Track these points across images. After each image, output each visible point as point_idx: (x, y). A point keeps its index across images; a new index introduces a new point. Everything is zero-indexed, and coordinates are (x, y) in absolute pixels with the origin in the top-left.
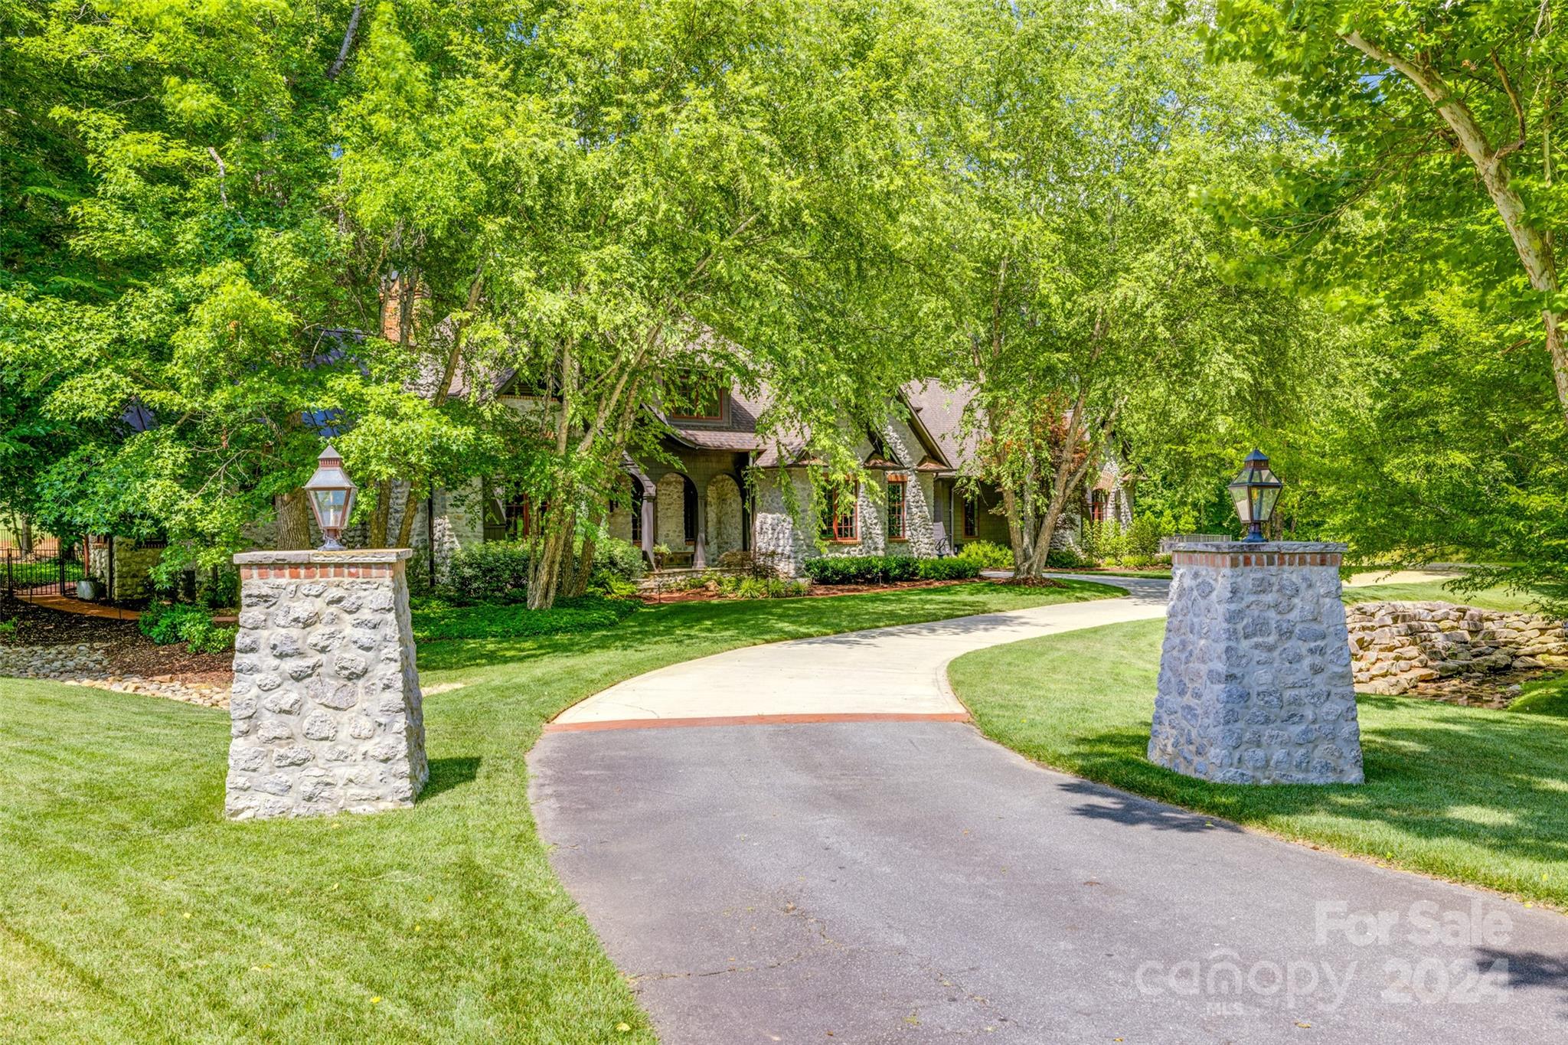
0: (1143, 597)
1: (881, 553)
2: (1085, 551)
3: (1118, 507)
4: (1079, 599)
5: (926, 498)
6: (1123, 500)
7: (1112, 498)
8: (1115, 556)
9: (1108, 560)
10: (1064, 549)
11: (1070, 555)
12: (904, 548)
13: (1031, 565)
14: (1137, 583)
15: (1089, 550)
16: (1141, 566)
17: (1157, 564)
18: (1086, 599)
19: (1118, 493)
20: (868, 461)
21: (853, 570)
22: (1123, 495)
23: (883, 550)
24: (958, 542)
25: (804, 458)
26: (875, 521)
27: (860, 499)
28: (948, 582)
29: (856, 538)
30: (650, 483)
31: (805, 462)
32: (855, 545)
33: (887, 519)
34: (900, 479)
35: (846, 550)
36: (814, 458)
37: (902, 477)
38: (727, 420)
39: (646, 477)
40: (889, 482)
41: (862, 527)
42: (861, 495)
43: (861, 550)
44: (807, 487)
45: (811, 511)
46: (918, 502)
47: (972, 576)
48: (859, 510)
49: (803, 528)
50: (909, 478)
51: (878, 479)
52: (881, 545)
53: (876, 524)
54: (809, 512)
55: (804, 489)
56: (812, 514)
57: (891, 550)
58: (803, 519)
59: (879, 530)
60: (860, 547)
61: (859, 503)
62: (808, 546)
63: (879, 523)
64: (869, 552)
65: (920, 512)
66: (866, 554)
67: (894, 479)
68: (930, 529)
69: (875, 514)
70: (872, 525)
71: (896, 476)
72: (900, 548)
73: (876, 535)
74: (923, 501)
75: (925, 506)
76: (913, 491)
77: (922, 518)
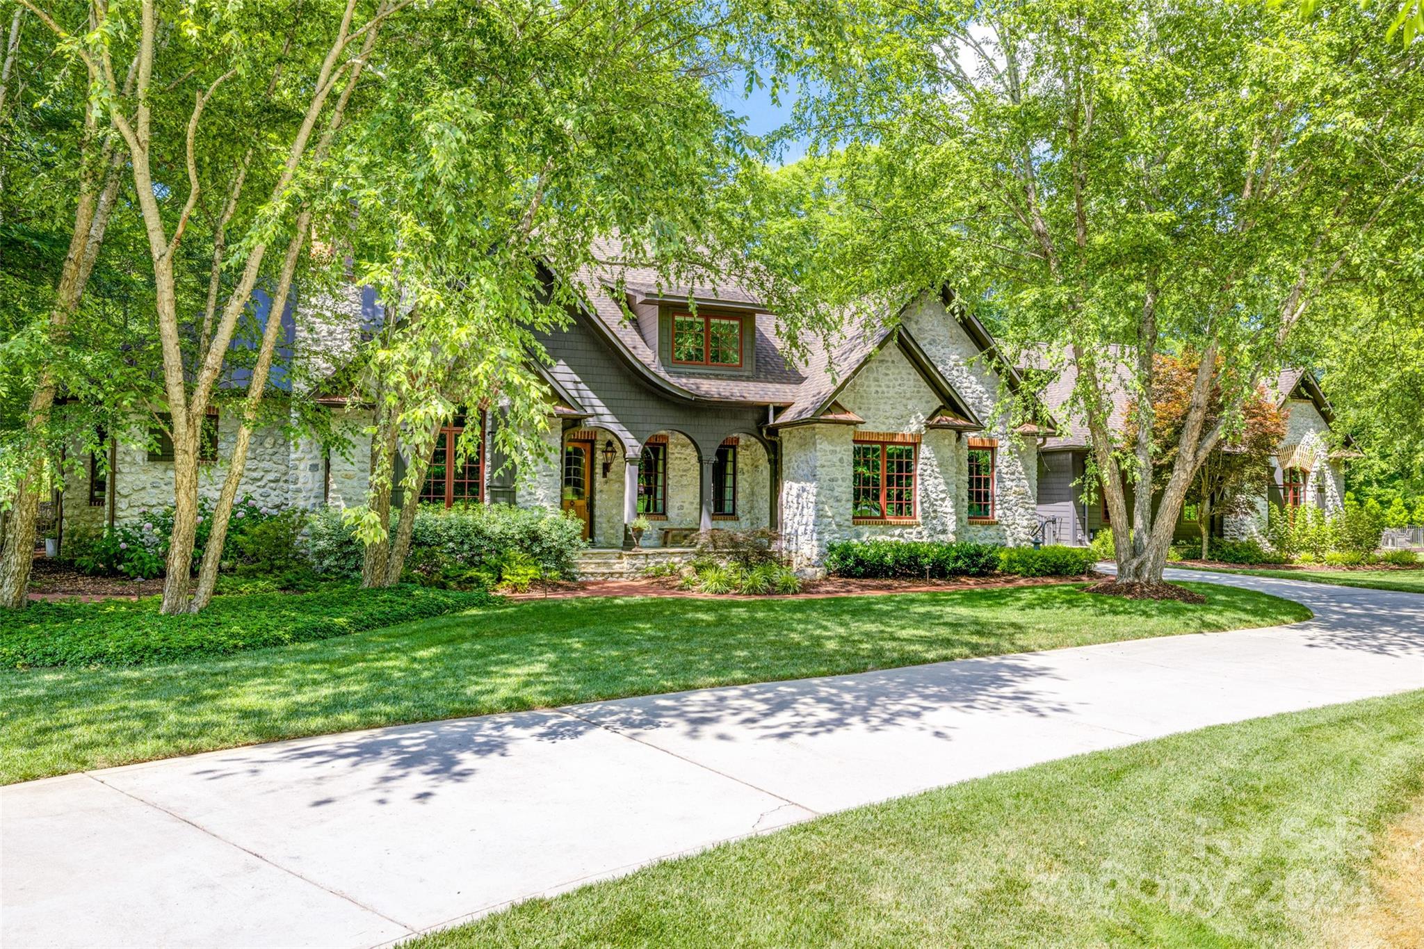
0: (1334, 626)
1: (952, 538)
2: (1273, 542)
3: (1321, 490)
4: (1206, 626)
5: (1026, 468)
6: (1330, 482)
7: (1312, 478)
8: (1315, 550)
9: (1304, 555)
10: (1245, 539)
11: (1251, 547)
12: (992, 531)
13: (1142, 564)
14: (1333, 596)
15: (1279, 542)
16: (1353, 565)
17: (1379, 561)
18: (1218, 628)
19: (1321, 473)
20: (931, 417)
21: (889, 559)
22: (1328, 474)
23: (954, 533)
24: (1094, 527)
25: (829, 410)
26: (943, 495)
27: (919, 467)
28: (1040, 579)
29: (915, 518)
30: (634, 442)
31: (831, 417)
32: (911, 526)
33: (964, 493)
34: (987, 444)
35: (897, 532)
36: (845, 411)
37: (991, 441)
38: (749, 367)
39: (629, 435)
40: (970, 448)
41: (922, 503)
42: (921, 461)
43: (920, 533)
44: (838, 449)
45: (844, 480)
46: (1013, 474)
47: (1078, 573)
48: (919, 481)
49: (831, 502)
50: (1000, 443)
51: (946, 442)
52: (952, 527)
53: (943, 500)
54: (840, 482)
55: (834, 452)
56: (844, 484)
57: (971, 534)
58: (832, 490)
59: (948, 507)
60: (919, 529)
61: (918, 472)
62: (839, 525)
63: (947, 498)
64: (932, 536)
65: (1016, 486)
66: (928, 538)
67: (979, 444)
68: (1031, 508)
69: (942, 487)
70: (937, 500)
71: (985, 441)
72: (986, 532)
73: (944, 513)
74: (1020, 473)
75: (1023, 479)
76: (1006, 460)
77: (1019, 494)
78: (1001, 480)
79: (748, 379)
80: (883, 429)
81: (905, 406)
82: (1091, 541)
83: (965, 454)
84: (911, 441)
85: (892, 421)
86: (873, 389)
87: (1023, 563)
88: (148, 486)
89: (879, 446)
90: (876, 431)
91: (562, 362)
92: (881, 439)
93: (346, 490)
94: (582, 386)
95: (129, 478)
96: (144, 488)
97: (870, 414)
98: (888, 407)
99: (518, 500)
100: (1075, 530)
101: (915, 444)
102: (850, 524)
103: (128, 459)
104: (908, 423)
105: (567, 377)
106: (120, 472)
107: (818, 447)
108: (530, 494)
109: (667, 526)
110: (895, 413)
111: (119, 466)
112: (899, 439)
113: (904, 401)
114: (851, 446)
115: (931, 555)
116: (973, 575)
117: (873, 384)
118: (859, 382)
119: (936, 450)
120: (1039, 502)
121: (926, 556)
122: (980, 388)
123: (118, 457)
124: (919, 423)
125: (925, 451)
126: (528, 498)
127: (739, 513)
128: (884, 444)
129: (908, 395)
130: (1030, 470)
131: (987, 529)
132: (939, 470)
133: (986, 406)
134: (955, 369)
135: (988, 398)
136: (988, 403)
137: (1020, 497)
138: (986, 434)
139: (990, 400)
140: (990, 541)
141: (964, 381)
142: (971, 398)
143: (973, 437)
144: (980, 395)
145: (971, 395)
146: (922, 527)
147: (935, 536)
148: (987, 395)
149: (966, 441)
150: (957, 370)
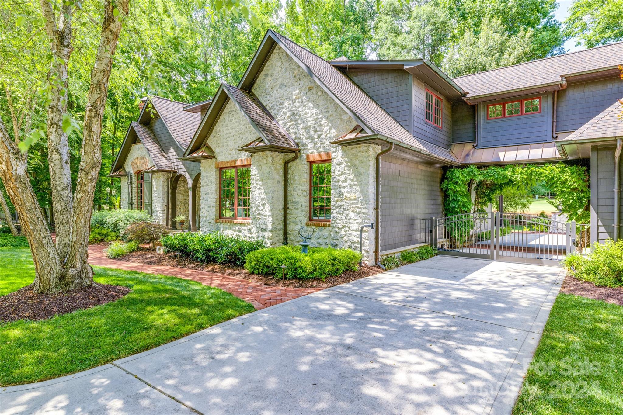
12: (325, 232)
23: (271, 231)
26: (264, 202)
27: (251, 182)
29: (248, 218)
32: (244, 225)
33: (303, 200)
34: (324, 157)
35: (237, 228)
37: (327, 154)
40: (309, 163)
41: (251, 208)
42: (251, 178)
43: (250, 230)
46: (345, 181)
48: (251, 192)
49: (207, 208)
50: (333, 155)
52: (270, 226)
53: (263, 205)
54: (210, 195)
59: (267, 210)
60: (249, 227)
61: (251, 186)
63: (267, 205)
64: (258, 232)
65: (348, 192)
66: (255, 233)
67: (318, 158)
68: (363, 213)
69: (263, 196)
70: (259, 206)
71: (320, 155)
72: (320, 233)
73: (265, 216)
74: (352, 180)
75: (355, 185)
76: (338, 169)
77: (350, 200)
80: (230, 158)
83: (302, 168)
84: (245, 163)
85: (234, 152)
89: (234, 170)
90: (226, 160)
91: (172, 148)
92: (229, 165)
94: (177, 157)
97: (223, 149)
98: (232, 143)
101: (248, 166)
102: (214, 222)
105: (173, 154)
112: (238, 163)
114: (214, 172)
119: (259, 168)
122: (314, 111)
125: (253, 170)
130: (362, 177)
131: (321, 231)
132: (261, 183)
133: (321, 125)
134: (297, 101)
135: (322, 118)
136: (322, 123)
137: (351, 202)
138: (321, 149)
139: (324, 119)
140: (324, 240)
141: (304, 109)
142: (309, 121)
143: (311, 153)
144: (316, 117)
145: (309, 119)
146: (251, 225)
147: (260, 233)
148: (321, 116)
149: (305, 157)
150: (298, 102)
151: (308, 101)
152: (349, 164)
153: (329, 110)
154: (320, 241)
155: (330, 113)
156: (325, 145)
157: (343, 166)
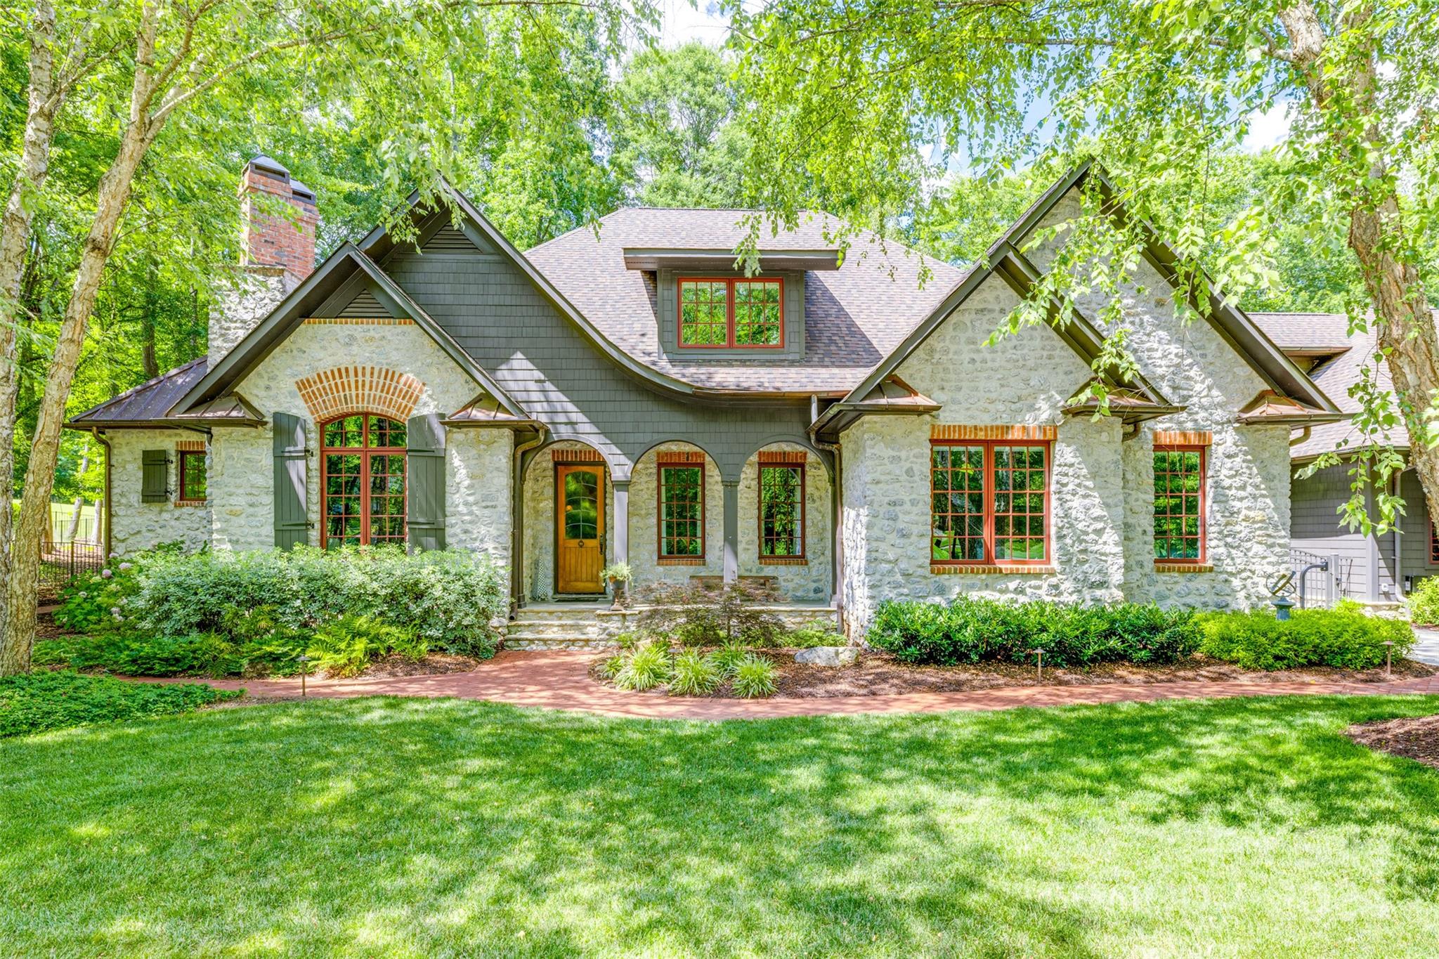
1: (1111, 596)
5: (1269, 482)
12: (1202, 583)
20: (1074, 396)
23: (1119, 587)
24: (1413, 573)
25: (880, 390)
26: (1100, 525)
27: (1054, 478)
28: (1283, 675)
29: (1048, 561)
30: (623, 459)
31: (883, 401)
32: (1038, 576)
33: (1147, 522)
34: (1194, 441)
35: (1012, 585)
36: (911, 391)
37: (1201, 435)
38: (795, 347)
39: (616, 450)
40: (1158, 447)
41: (1060, 537)
42: (1056, 469)
43: (1056, 587)
44: (903, 454)
45: (914, 503)
46: (1243, 488)
47: (1369, 663)
48: (1054, 503)
49: (893, 538)
50: (1215, 438)
51: (1104, 436)
52: (1117, 577)
53: (1099, 532)
54: (907, 506)
55: (895, 459)
56: (915, 510)
57: (1161, 587)
58: (895, 519)
59: (1110, 542)
60: (1054, 580)
61: (1053, 487)
62: (906, 575)
63: (1108, 530)
64: (1079, 591)
65: (1249, 508)
66: (1071, 594)
67: (1179, 441)
68: (1280, 545)
69: (1097, 512)
70: (1087, 533)
71: (1185, 435)
72: (1189, 584)
73: (1102, 554)
74: (1257, 487)
75: (1263, 496)
76: (1229, 465)
77: (1254, 522)
78: (1221, 499)
79: (792, 363)
80: (984, 420)
81: (1026, 381)
82: (1407, 593)
83: (1145, 458)
84: (1038, 436)
85: (1001, 407)
86: (966, 357)
87: (1251, 645)
88: (144, 529)
89: (980, 449)
90: (970, 423)
91: (519, 355)
92: (981, 436)
93: (233, 530)
94: (549, 386)
95: (125, 521)
96: (139, 532)
97: (960, 396)
98: (994, 384)
99: (448, 540)
100: (1377, 578)
101: (1047, 443)
102: (927, 572)
103: (124, 501)
104: (1032, 408)
105: (527, 375)
106: (117, 515)
107: (869, 452)
108: (466, 532)
109: (703, 572)
110: (1007, 393)
111: (115, 509)
112: (1016, 435)
113: (1024, 373)
114: (926, 450)
115: (1052, 629)
116: (1143, 663)
117: (966, 348)
118: (938, 346)
119: (1084, 450)
120: (1295, 534)
121: (1044, 629)
122: (1174, 349)
123: (114, 499)
124: (1054, 406)
125: (1064, 454)
126: (464, 537)
127: (809, 554)
128: (988, 443)
129: (1031, 363)
130: (1276, 482)
131: (1190, 580)
132: (1090, 484)
133: (1188, 378)
134: (1127, 320)
135: (1191, 365)
136: (1192, 373)
137: (1257, 526)
138: (1189, 425)
139: (1195, 368)
140: (1198, 598)
141: (1145, 338)
142: (1160, 366)
143: (1165, 430)
144: (1176, 361)
145: (1159, 362)
146: (1060, 576)
147: (1086, 591)
148: (1189, 361)
149: (1150, 436)
150: (1132, 323)
151: (1158, 327)
152: (1249, 457)
153: (1207, 352)
154: (1188, 600)
155: (1210, 358)
156: (1198, 417)
157: (1238, 459)
